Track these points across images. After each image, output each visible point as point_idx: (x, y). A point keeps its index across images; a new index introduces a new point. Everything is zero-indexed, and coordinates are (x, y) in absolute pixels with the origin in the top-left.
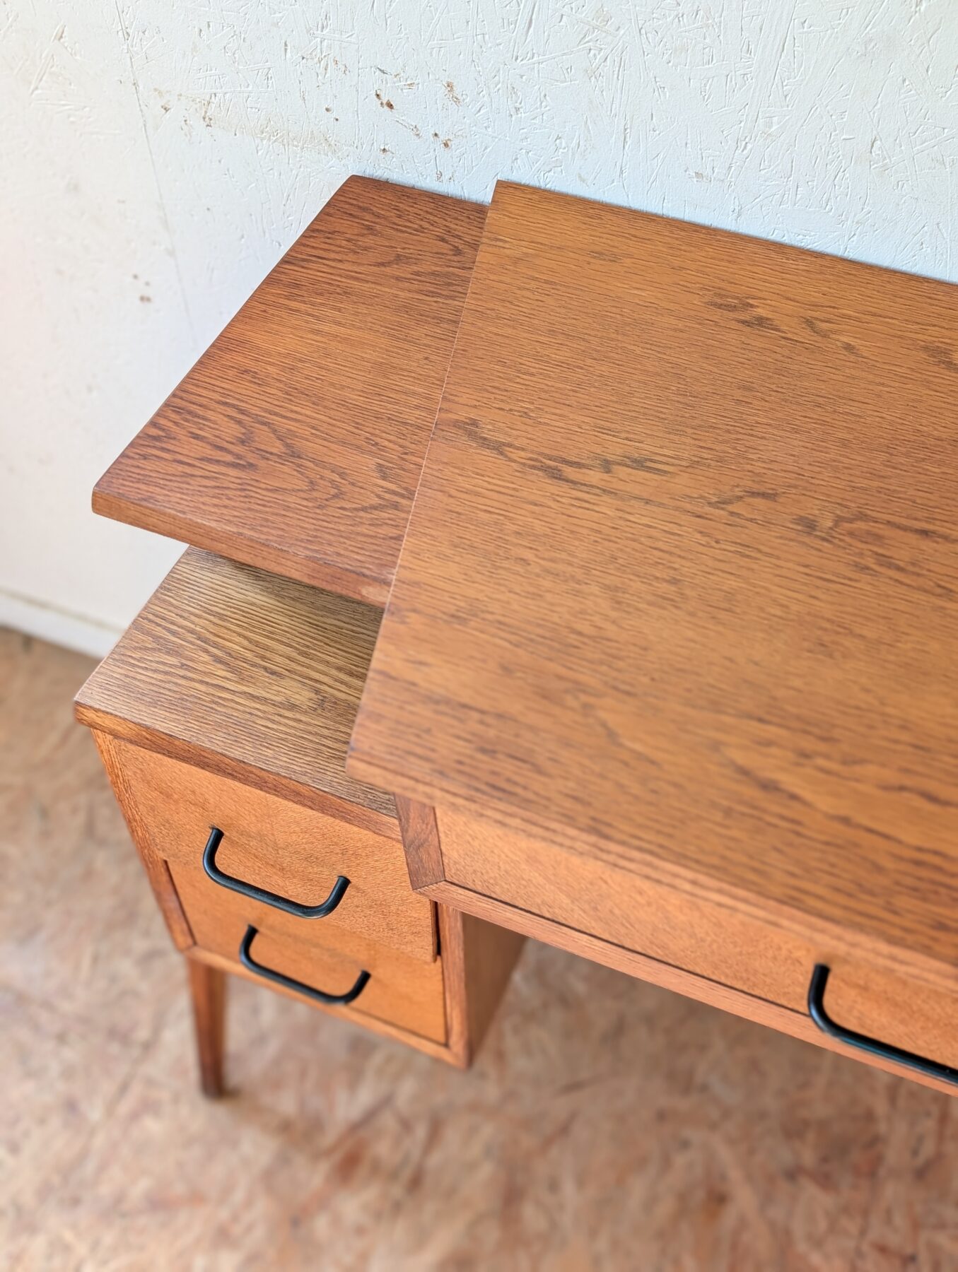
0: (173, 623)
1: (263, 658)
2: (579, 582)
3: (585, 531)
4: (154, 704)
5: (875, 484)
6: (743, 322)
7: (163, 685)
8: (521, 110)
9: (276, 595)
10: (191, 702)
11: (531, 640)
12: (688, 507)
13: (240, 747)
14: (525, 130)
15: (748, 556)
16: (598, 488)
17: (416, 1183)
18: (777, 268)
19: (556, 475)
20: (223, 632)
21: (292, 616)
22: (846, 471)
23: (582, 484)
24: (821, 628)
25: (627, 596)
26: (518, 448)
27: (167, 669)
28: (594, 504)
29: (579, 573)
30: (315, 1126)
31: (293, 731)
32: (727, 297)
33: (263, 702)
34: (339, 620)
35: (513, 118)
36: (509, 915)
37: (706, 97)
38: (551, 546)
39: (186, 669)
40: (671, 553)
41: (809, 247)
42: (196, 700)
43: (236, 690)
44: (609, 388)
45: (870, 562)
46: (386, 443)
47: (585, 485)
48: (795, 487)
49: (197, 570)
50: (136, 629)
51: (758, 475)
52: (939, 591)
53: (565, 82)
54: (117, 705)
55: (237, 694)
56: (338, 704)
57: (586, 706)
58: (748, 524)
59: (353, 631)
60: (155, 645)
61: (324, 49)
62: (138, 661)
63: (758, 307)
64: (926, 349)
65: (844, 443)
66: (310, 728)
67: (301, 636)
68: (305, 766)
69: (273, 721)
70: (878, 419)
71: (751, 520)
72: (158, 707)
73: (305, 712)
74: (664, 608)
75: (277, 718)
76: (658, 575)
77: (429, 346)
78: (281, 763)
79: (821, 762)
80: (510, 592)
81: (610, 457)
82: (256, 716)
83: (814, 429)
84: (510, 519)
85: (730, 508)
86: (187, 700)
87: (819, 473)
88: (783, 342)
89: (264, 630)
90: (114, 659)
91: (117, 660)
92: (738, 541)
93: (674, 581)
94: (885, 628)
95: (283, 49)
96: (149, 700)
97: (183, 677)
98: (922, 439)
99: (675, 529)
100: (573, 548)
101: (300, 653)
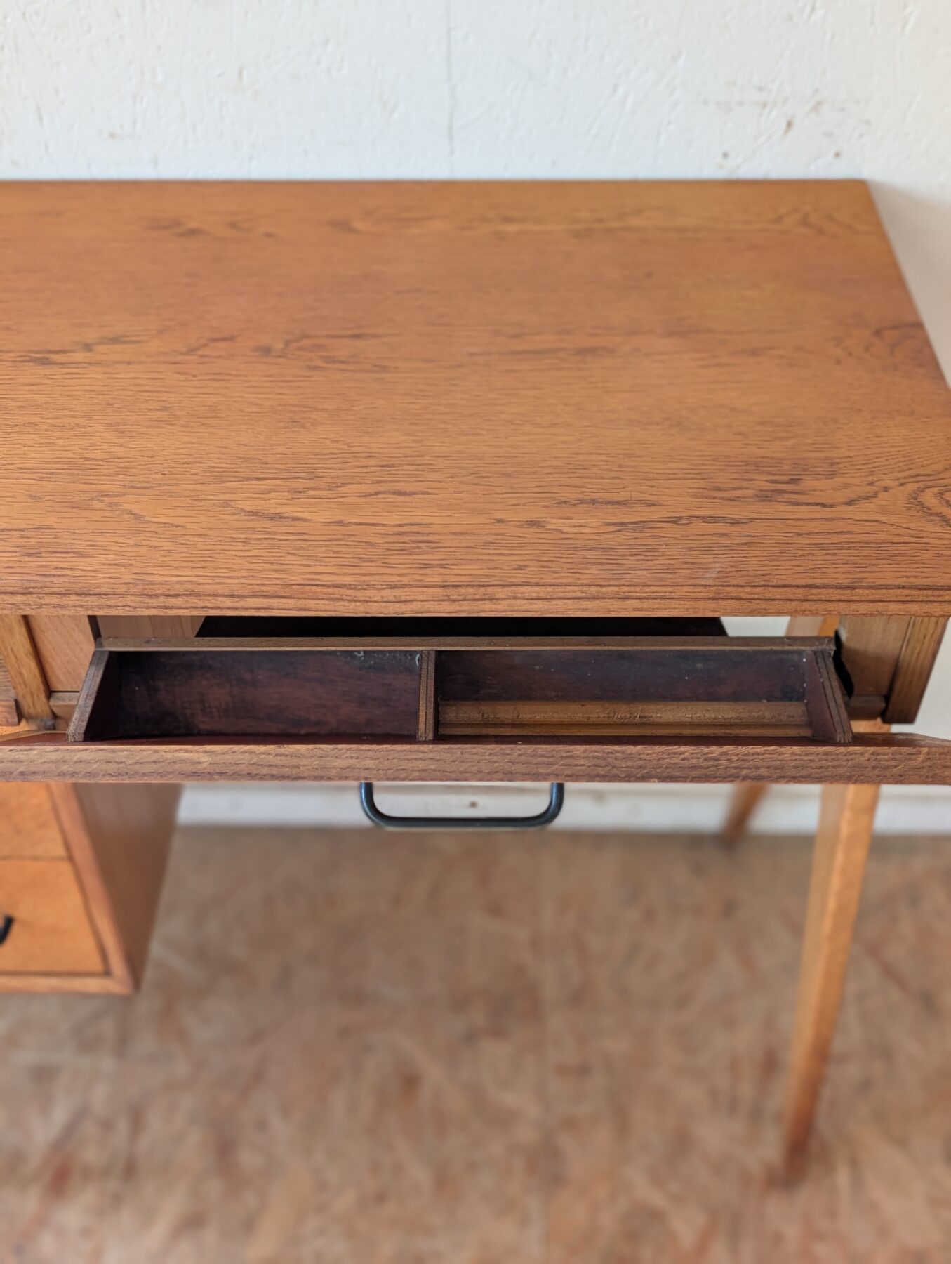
2: (84, 427)
3: (80, 393)
6: (178, 235)
11: (52, 474)
12: (164, 359)
15: (222, 380)
16: (84, 363)
17: (130, 1170)
19: (45, 362)
23: (69, 363)
24: (291, 412)
25: (127, 427)
28: (84, 374)
29: (82, 421)
30: (16, 1158)
32: (161, 221)
38: (53, 409)
40: (158, 392)
45: (319, 363)
47: (72, 363)
48: (248, 329)
51: (215, 327)
52: (376, 369)
57: (110, 504)
58: (215, 360)
63: (189, 222)
71: (218, 357)
74: (162, 428)
76: (150, 407)
79: (311, 493)
80: (24, 447)
81: (89, 341)
84: (12, 399)
85: (200, 353)
92: (211, 372)
93: (165, 409)
94: (341, 401)
99: (158, 376)
100: (73, 406)
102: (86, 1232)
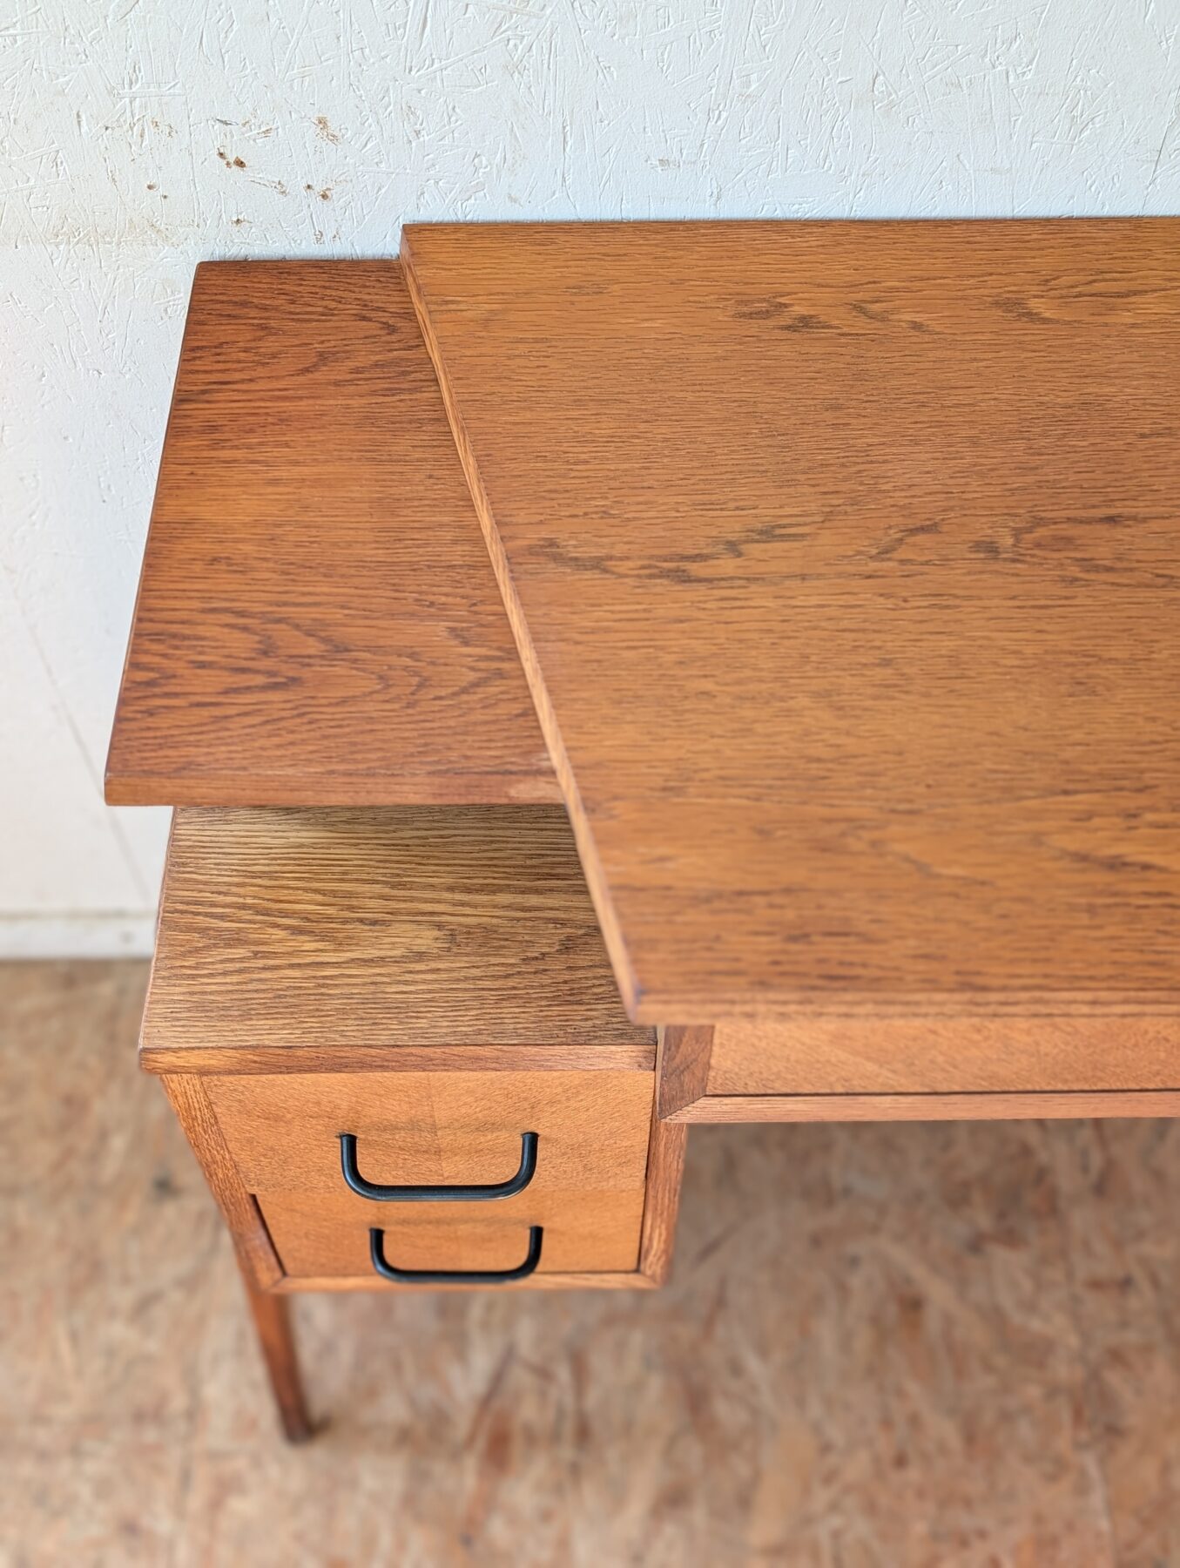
0: (213, 905)
1: (351, 908)
2: (782, 699)
3: (755, 636)
4: (246, 1016)
5: (1031, 479)
6: (788, 328)
7: (244, 987)
8: (423, 133)
9: (324, 825)
10: (291, 996)
11: (770, 787)
12: (851, 569)
13: (383, 1029)
14: (431, 156)
15: (947, 607)
16: (740, 578)
17: (583, 1434)
18: (787, 251)
19: (685, 578)
20: (283, 894)
21: (359, 844)
22: (993, 474)
23: (718, 580)
24: (1068, 665)
25: (844, 697)
26: (621, 559)
27: (238, 965)
28: (746, 599)
29: (776, 689)
30: (439, 1420)
31: (436, 986)
32: (752, 302)
33: (382, 964)
34: (418, 829)
35: (414, 144)
36: (789, 1107)
37: (665, 68)
38: (728, 666)
39: (262, 958)
40: (864, 631)
41: (807, 216)
42: (297, 992)
43: (342, 960)
44: (683, 453)
45: (1074, 571)
46: (443, 599)
47: (723, 579)
48: (951, 509)
49: (206, 827)
50: (169, 929)
51: (903, 507)
52: (1161, 581)
53: (480, 85)
54: (200, 1035)
55: (344, 965)
56: (474, 933)
57: (874, 844)
58: (925, 569)
59: (442, 837)
60: (206, 941)
61: (136, 111)
62: (195, 968)
63: (792, 305)
64: (997, 304)
65: (974, 442)
66: (455, 975)
67: (381, 865)
68: (475, 1022)
69: (406, 983)
70: (992, 402)
71: (927, 563)
72: (254, 1017)
73: (439, 958)
74: (893, 698)
75: (408, 977)
76: (865, 661)
77: (425, 460)
78: (444, 1030)
79: (1150, 817)
80: (713, 737)
81: (732, 537)
82: (383, 983)
83: (933, 434)
84: (662, 648)
85: (895, 555)
86: (286, 996)
87: (967, 484)
88: (843, 340)
89: (333, 873)
90: (163, 978)
91: (169, 978)
92: (927, 592)
93: (886, 663)
94: (1131, 642)
95: (75, 122)
96: (236, 1013)
97: (264, 969)
98: (1050, 411)
99: (851, 600)
100: (753, 660)
101: (393, 886)
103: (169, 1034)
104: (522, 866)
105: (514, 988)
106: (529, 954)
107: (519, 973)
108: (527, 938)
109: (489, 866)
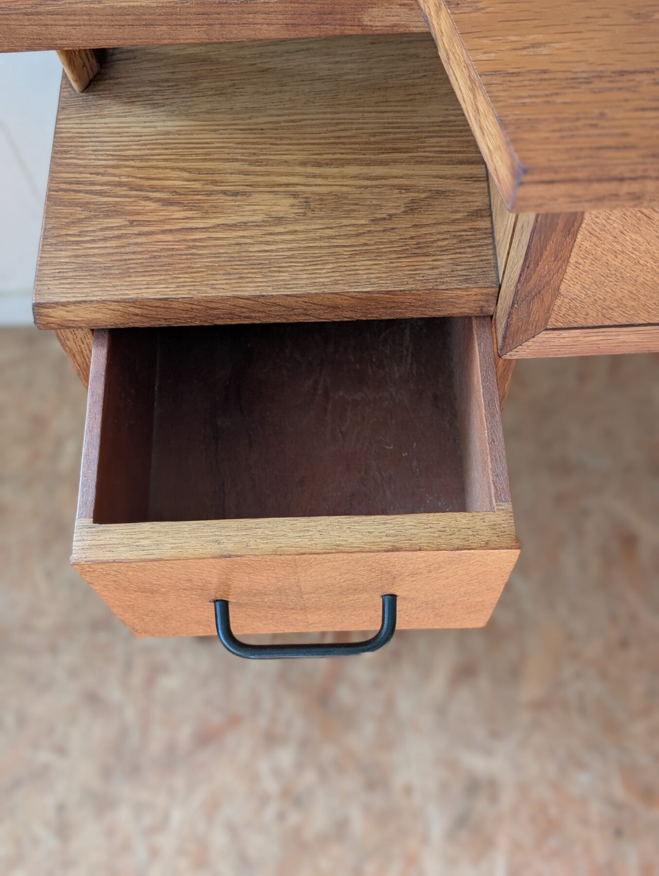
0: (93, 183)
1: (214, 182)
4: (126, 273)
7: (123, 250)
9: (187, 115)
10: (165, 257)
13: (250, 282)
20: (152, 173)
21: (219, 130)
27: (116, 232)
31: (294, 245)
33: (244, 227)
34: (271, 116)
39: (137, 225)
42: (170, 253)
43: (209, 225)
49: (84, 121)
50: (55, 204)
54: (86, 290)
55: (210, 230)
56: (325, 200)
59: (293, 121)
60: (87, 214)
62: (79, 236)
66: (311, 235)
67: (240, 146)
68: (331, 274)
69: (267, 243)
72: (132, 275)
73: (296, 221)
75: (269, 238)
78: (304, 282)
82: (246, 244)
86: (160, 256)
89: (197, 155)
90: (51, 244)
91: (55, 244)
96: (117, 272)
97: (140, 234)
101: (252, 163)
102: (377, 685)
103: (58, 290)
104: (366, 143)
105: (365, 244)
106: (378, 216)
107: (369, 231)
108: (375, 202)
109: (337, 144)
